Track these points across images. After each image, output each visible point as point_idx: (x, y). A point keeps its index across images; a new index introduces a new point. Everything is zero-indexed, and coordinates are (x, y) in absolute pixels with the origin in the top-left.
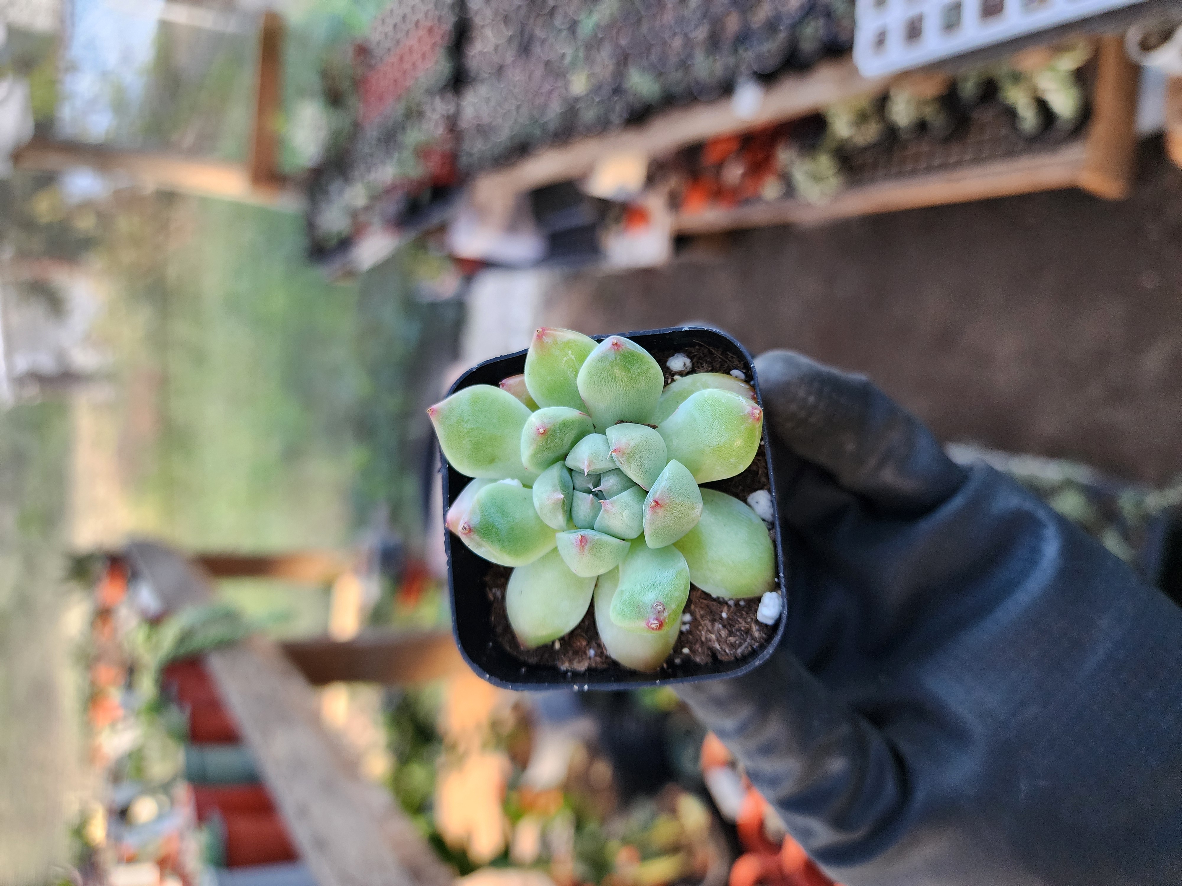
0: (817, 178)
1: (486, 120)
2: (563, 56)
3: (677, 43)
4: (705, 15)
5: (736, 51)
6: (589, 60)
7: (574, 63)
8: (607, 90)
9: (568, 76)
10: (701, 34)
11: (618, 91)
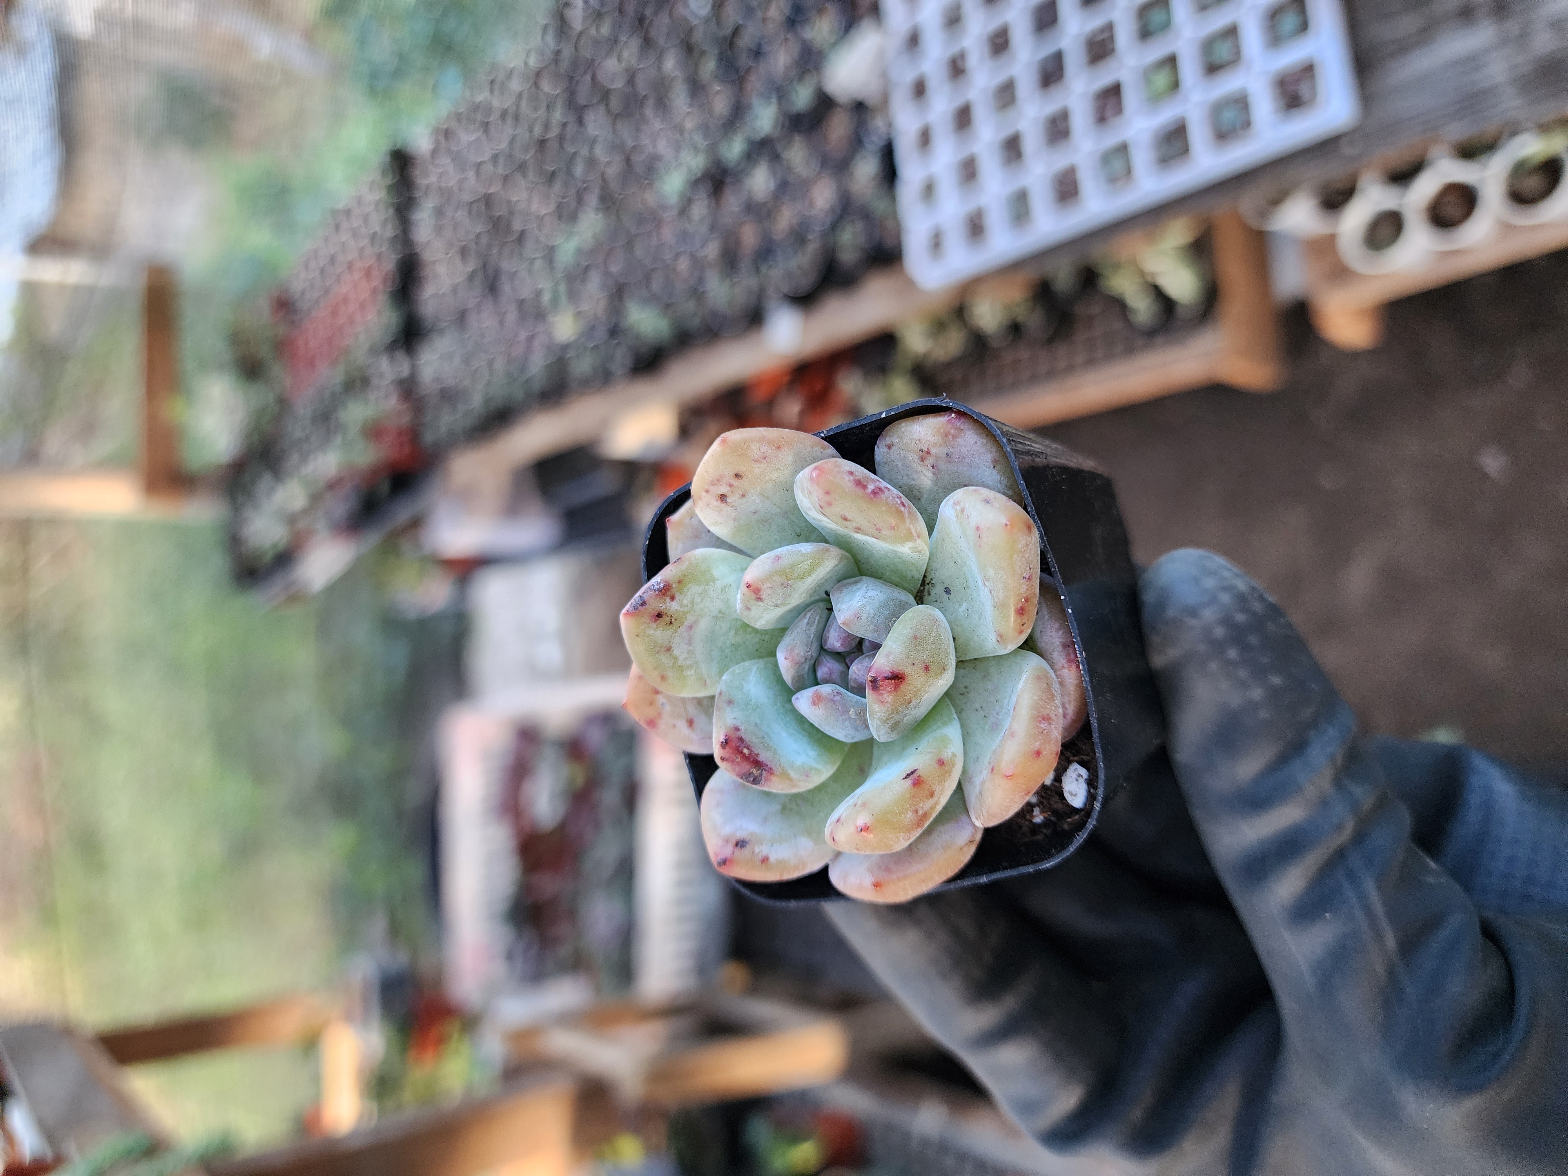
1: (450, 382)
2: (539, 293)
3: (683, 265)
4: (713, 227)
5: (757, 270)
6: (573, 296)
7: (555, 301)
8: (602, 333)
9: (551, 318)
10: (712, 251)
11: (615, 331)
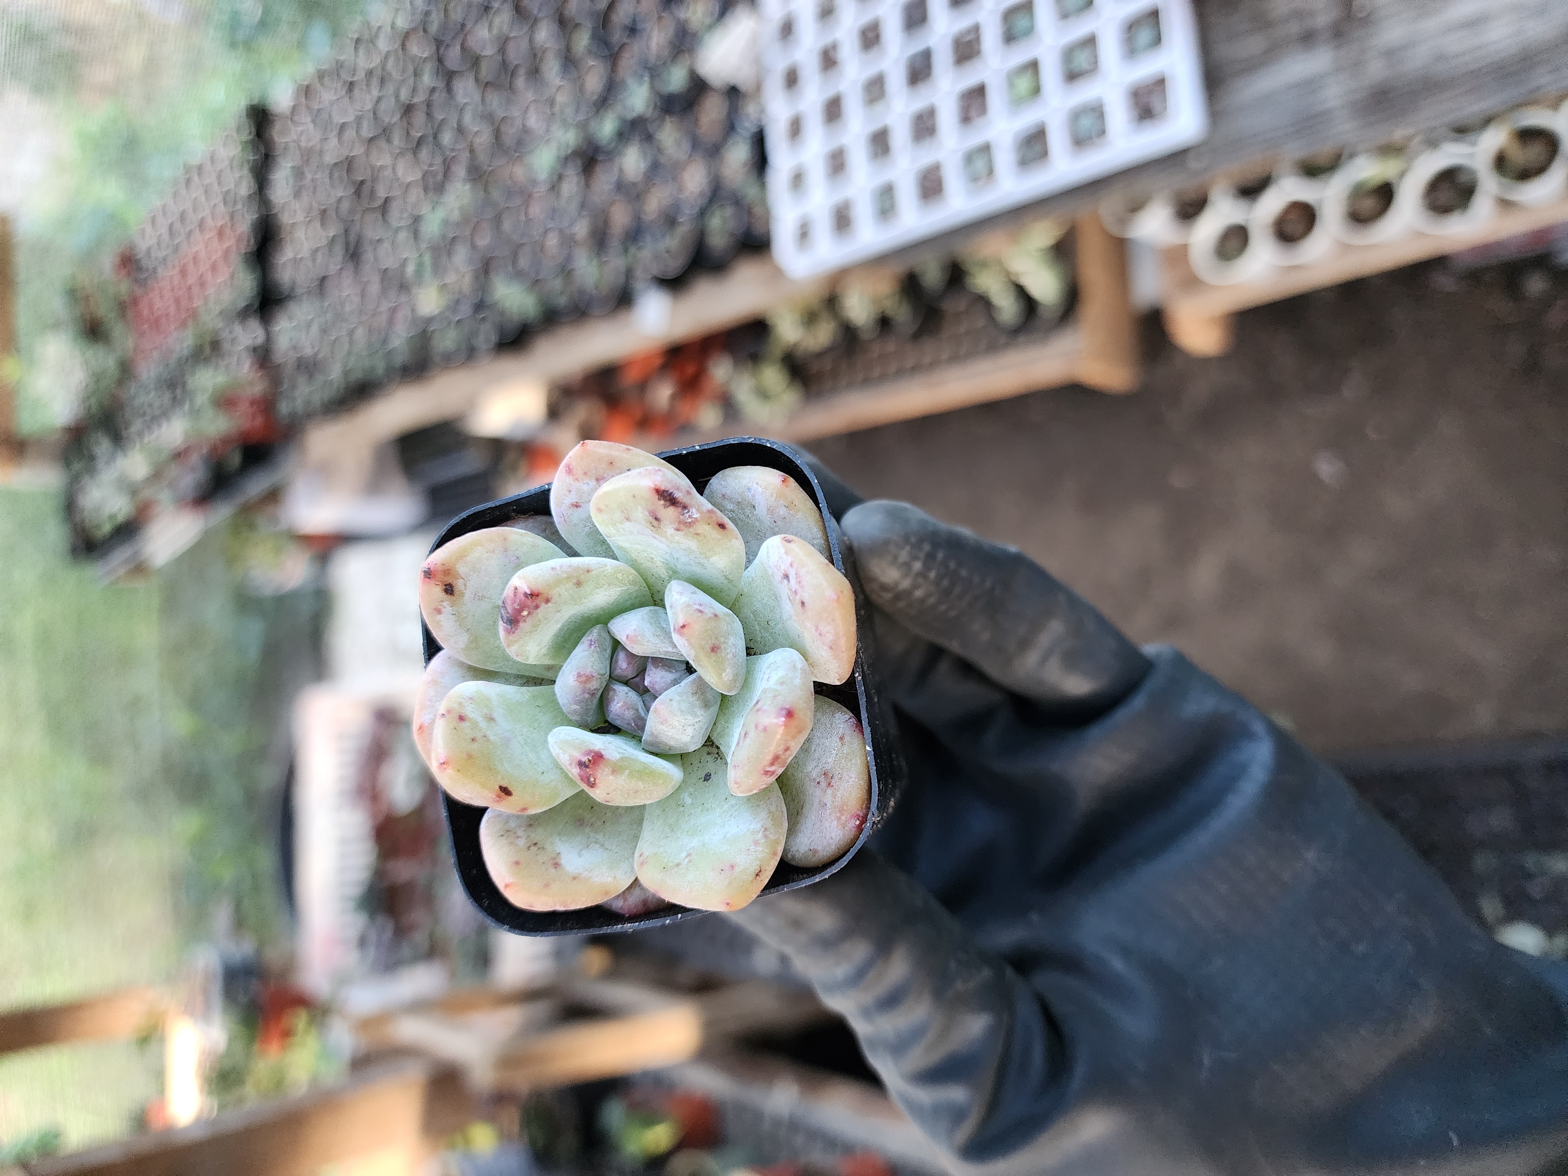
0: (763, 394)
1: (308, 351)
2: (404, 263)
3: (552, 241)
4: (583, 206)
5: (626, 251)
6: (438, 269)
7: (419, 273)
8: (466, 307)
9: (414, 291)
10: (581, 229)
